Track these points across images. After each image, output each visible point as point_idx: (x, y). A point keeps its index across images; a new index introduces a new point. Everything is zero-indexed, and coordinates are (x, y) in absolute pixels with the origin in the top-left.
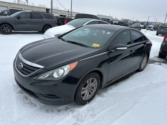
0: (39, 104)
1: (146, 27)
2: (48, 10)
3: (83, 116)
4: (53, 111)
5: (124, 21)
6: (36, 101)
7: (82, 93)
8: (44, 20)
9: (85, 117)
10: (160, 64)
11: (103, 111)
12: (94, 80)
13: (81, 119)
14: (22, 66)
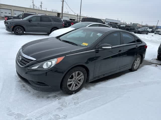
0: (33, 91)
1: (154, 32)
2: (59, 14)
3: (68, 103)
4: (43, 97)
5: (133, 25)
6: (31, 89)
7: (69, 83)
8: (52, 23)
9: (69, 104)
10: (156, 66)
11: (86, 101)
12: (80, 73)
13: (65, 105)
14: (21, 58)
